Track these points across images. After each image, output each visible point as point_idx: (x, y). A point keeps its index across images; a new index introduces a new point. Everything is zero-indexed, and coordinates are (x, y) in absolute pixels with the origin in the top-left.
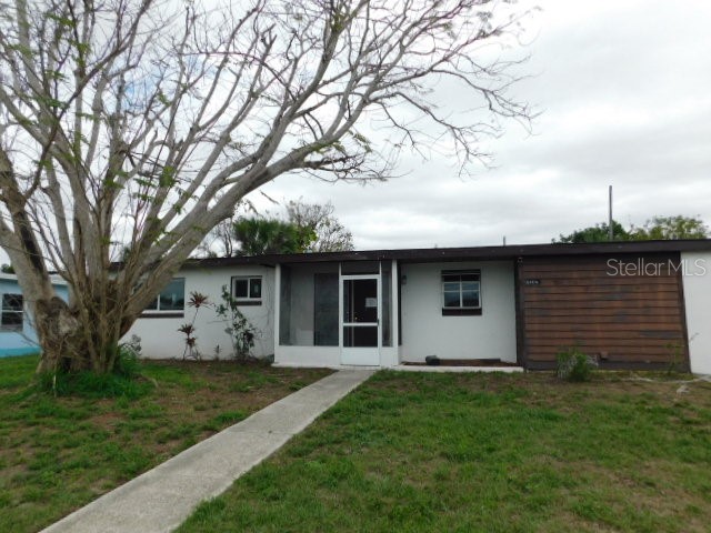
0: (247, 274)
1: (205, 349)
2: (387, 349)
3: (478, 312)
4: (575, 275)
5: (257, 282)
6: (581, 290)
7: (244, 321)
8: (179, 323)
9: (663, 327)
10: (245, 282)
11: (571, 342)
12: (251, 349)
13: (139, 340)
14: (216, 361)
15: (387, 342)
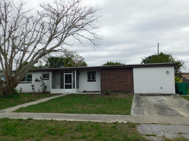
0: (46, 73)
1: (36, 90)
2: (74, 89)
3: (95, 81)
4: (112, 73)
5: (48, 75)
6: (113, 76)
7: (44, 84)
8: (31, 84)
9: (129, 84)
10: (45, 75)
11: (111, 87)
12: (46, 90)
13: (22, 89)
14: (39, 92)
15: (74, 88)
